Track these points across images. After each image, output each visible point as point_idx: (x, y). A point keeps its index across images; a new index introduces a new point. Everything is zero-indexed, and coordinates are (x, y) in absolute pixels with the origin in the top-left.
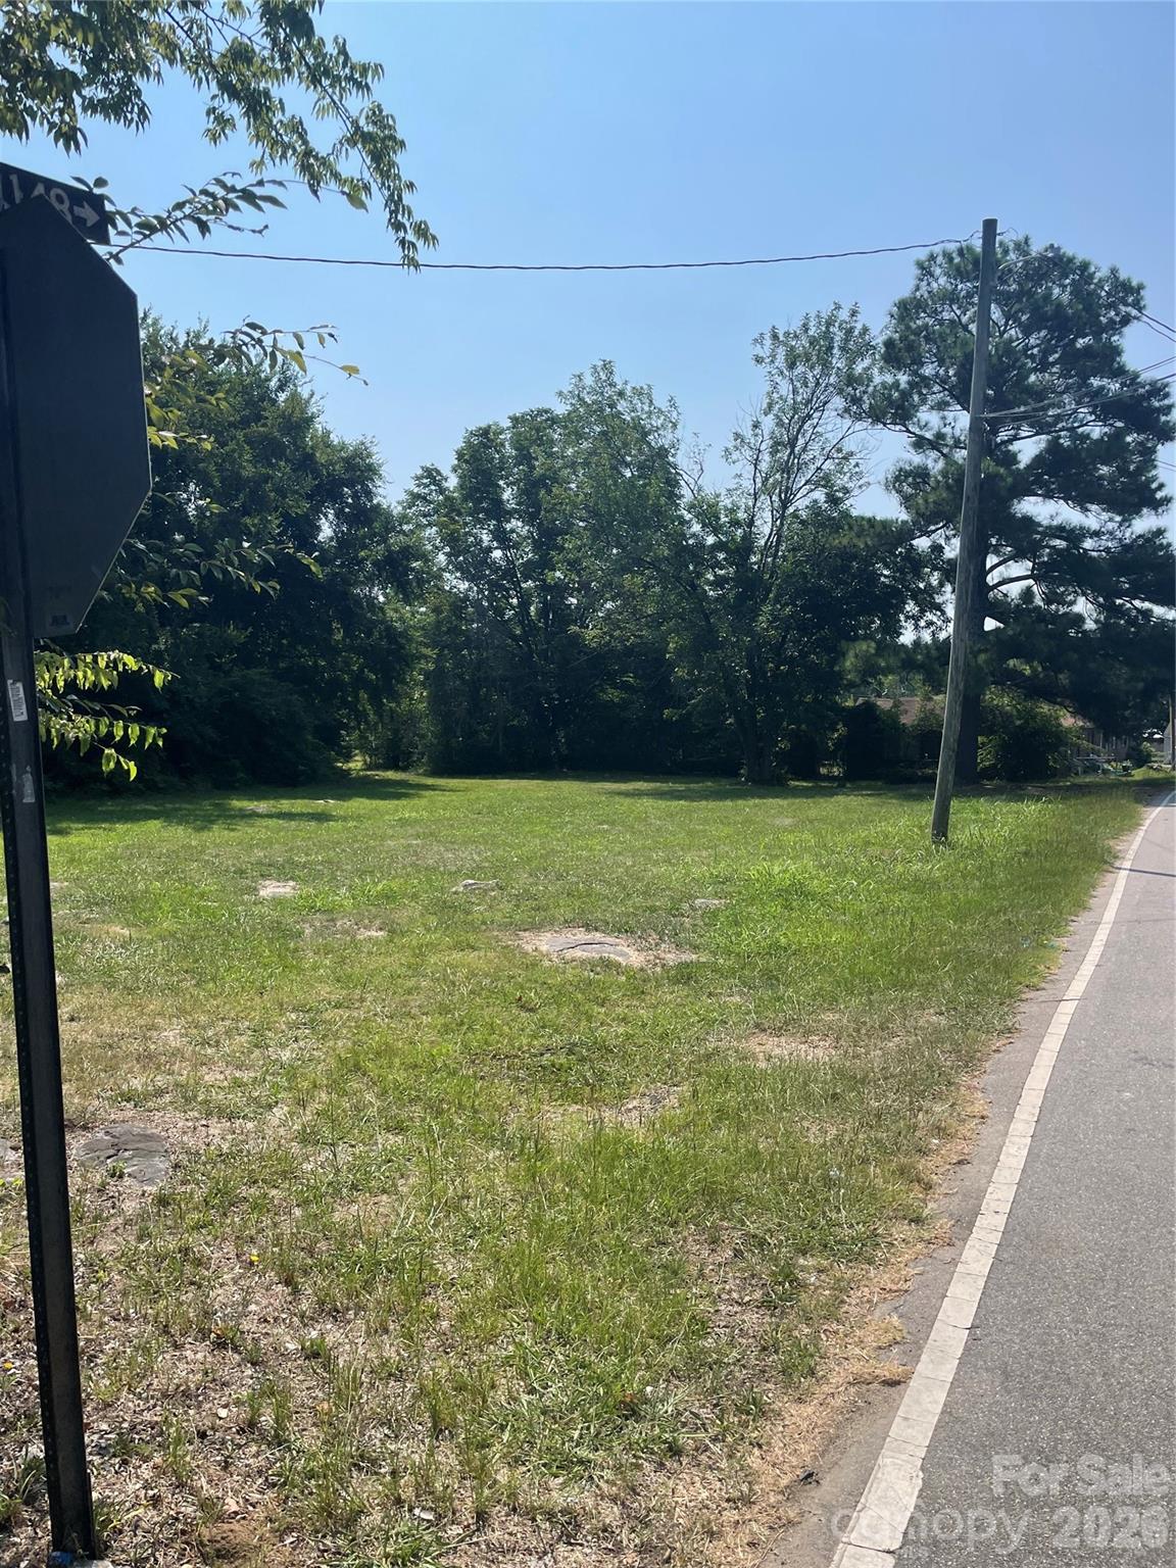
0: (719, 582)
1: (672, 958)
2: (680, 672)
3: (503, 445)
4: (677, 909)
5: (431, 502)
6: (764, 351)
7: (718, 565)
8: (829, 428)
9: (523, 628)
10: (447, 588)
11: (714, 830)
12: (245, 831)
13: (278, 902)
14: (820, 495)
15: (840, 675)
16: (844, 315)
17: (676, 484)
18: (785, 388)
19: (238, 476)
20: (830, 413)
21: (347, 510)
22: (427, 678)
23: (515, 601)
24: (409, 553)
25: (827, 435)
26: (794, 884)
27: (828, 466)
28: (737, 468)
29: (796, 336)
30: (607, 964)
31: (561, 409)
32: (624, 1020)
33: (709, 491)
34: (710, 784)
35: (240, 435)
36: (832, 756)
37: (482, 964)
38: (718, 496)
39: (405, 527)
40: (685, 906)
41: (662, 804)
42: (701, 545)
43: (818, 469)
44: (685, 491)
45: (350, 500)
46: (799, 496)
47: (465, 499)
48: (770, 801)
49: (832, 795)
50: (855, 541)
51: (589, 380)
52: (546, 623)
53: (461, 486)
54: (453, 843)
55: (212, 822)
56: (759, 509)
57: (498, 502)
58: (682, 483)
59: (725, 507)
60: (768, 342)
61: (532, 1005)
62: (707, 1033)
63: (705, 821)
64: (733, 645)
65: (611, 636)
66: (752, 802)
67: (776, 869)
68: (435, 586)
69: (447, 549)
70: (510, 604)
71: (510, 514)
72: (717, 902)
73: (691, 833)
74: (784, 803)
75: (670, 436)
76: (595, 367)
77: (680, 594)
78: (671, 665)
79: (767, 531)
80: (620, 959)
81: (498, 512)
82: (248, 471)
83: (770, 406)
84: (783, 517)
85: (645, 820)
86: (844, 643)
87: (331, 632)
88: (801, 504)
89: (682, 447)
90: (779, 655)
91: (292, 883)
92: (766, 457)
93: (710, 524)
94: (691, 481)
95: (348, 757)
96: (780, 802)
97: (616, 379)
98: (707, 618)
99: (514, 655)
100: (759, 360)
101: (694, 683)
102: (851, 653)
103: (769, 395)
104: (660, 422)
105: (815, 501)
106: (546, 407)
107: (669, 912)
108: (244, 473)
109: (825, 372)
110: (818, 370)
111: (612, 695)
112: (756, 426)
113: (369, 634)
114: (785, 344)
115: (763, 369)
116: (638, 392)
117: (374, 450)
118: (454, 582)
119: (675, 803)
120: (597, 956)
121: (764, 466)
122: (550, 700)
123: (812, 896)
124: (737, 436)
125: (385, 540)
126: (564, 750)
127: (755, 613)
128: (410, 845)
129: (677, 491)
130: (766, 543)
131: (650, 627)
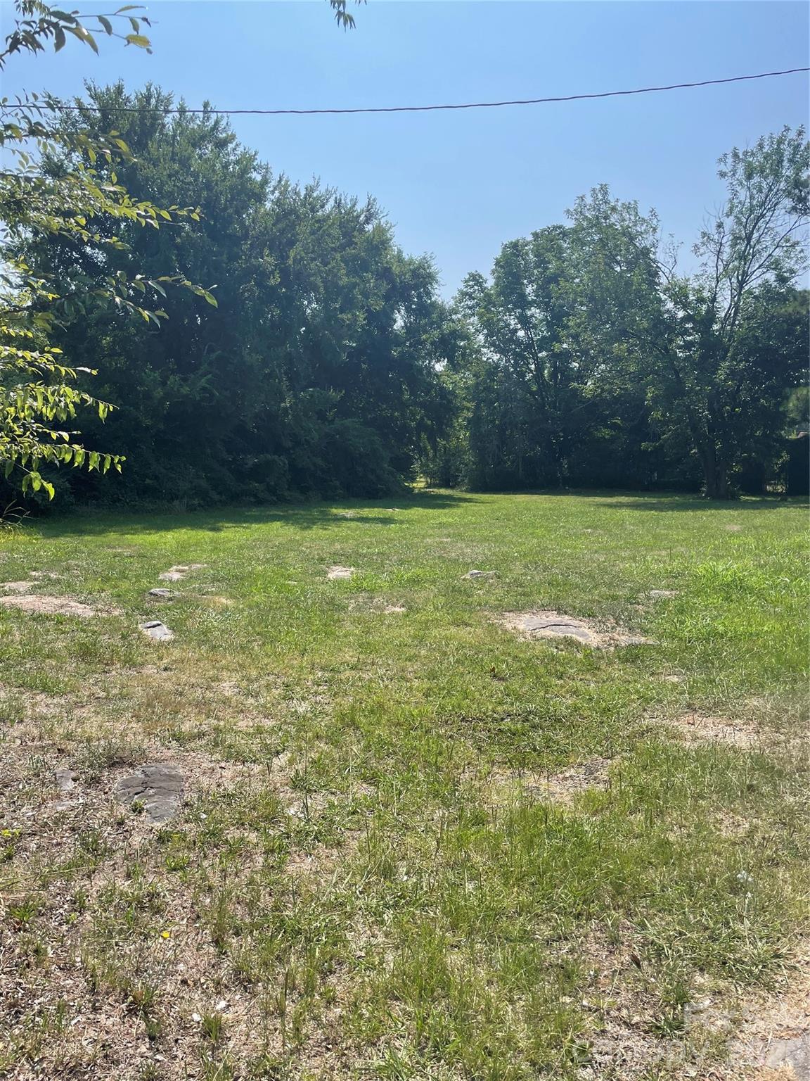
0: (688, 346)
1: (624, 639)
2: (656, 415)
3: (527, 254)
4: (635, 599)
5: (474, 299)
6: (727, 168)
7: (686, 332)
8: (779, 223)
9: (539, 386)
10: (485, 359)
11: (674, 535)
12: (333, 530)
13: (338, 583)
14: (771, 276)
15: (784, 414)
16: (792, 135)
17: (656, 274)
18: (743, 194)
19: (336, 286)
20: (780, 211)
21: (414, 306)
22: (469, 424)
23: (533, 366)
24: (456, 335)
25: (777, 229)
26: (734, 581)
27: (778, 253)
28: (704, 259)
29: (753, 154)
30: (570, 643)
31: (569, 224)
32: (575, 693)
33: (680, 276)
34: (677, 498)
35: (338, 256)
36: (776, 477)
37: (469, 639)
38: (688, 280)
39: (454, 317)
40: (641, 595)
41: (637, 513)
42: (673, 317)
43: (770, 255)
44: (663, 280)
45: (416, 300)
46: (753, 277)
47: (499, 294)
48: (724, 512)
49: (774, 508)
50: (799, 309)
51: (589, 200)
52: (555, 382)
53: (497, 284)
54: (472, 541)
55: (314, 524)
56: (721, 289)
57: (523, 296)
58: (660, 273)
59: (694, 289)
60: (730, 160)
61: (503, 675)
62: (645, 710)
63: (669, 527)
64: (697, 393)
65: (602, 389)
66: (708, 512)
67: (721, 568)
68: (476, 358)
69: (485, 331)
70: (530, 369)
71: (532, 303)
72: (668, 593)
73: (655, 537)
74: (735, 513)
75: (651, 238)
76: (594, 190)
77: (657, 356)
78: (648, 410)
79: (726, 305)
80: (580, 639)
81: (523, 303)
82: (344, 281)
83: (731, 210)
84: (740, 294)
85: (621, 525)
86: (787, 390)
87: (402, 392)
88: (754, 284)
89: (661, 245)
90: (734, 399)
91: (352, 569)
92: (727, 250)
93: (681, 302)
94: (667, 270)
95: (413, 480)
96: (732, 512)
97: (611, 198)
98: (677, 374)
99: (532, 406)
100: (723, 175)
101: (666, 423)
102: (794, 397)
103: (731, 201)
104: (643, 228)
105: (767, 281)
106: (559, 224)
107: (628, 600)
108: (341, 283)
109: (777, 181)
110: (771, 178)
111: (605, 433)
112: (720, 226)
113: (428, 392)
114: (743, 161)
115: (726, 181)
116: (627, 207)
117: (433, 262)
118: (490, 355)
119: (648, 513)
120: (562, 636)
121: (725, 257)
122: (557, 438)
123: (751, 590)
124: (704, 234)
125: (439, 327)
126: (566, 473)
127: (716, 367)
128: (442, 542)
129: (657, 280)
130: (726, 315)
131: (632, 382)
